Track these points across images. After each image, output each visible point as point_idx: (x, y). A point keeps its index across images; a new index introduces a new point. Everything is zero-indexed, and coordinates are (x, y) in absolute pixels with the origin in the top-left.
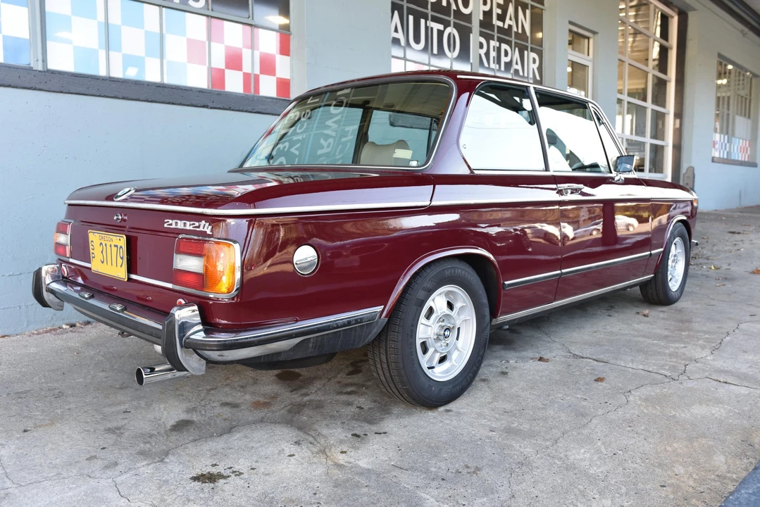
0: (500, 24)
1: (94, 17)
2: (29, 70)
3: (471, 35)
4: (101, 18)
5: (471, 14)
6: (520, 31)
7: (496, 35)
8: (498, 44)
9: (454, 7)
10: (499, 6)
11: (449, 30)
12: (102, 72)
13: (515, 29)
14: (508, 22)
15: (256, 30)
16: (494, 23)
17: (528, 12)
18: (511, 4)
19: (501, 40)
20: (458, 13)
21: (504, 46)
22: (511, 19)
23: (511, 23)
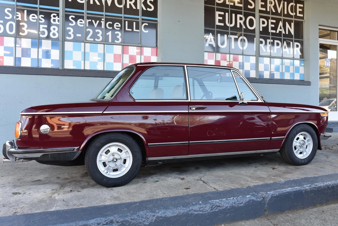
0: (274, 31)
1: (80, 50)
2: (58, 69)
3: (255, 38)
4: (83, 50)
5: (255, 29)
6: (287, 33)
7: (271, 36)
8: (272, 41)
9: (244, 27)
10: (272, 23)
11: (241, 38)
12: (82, 68)
13: (284, 32)
14: (279, 30)
15: (142, 48)
16: (269, 31)
17: (293, 24)
18: (281, 22)
19: (274, 39)
20: (247, 30)
21: (276, 41)
22: (281, 28)
23: (281, 30)
